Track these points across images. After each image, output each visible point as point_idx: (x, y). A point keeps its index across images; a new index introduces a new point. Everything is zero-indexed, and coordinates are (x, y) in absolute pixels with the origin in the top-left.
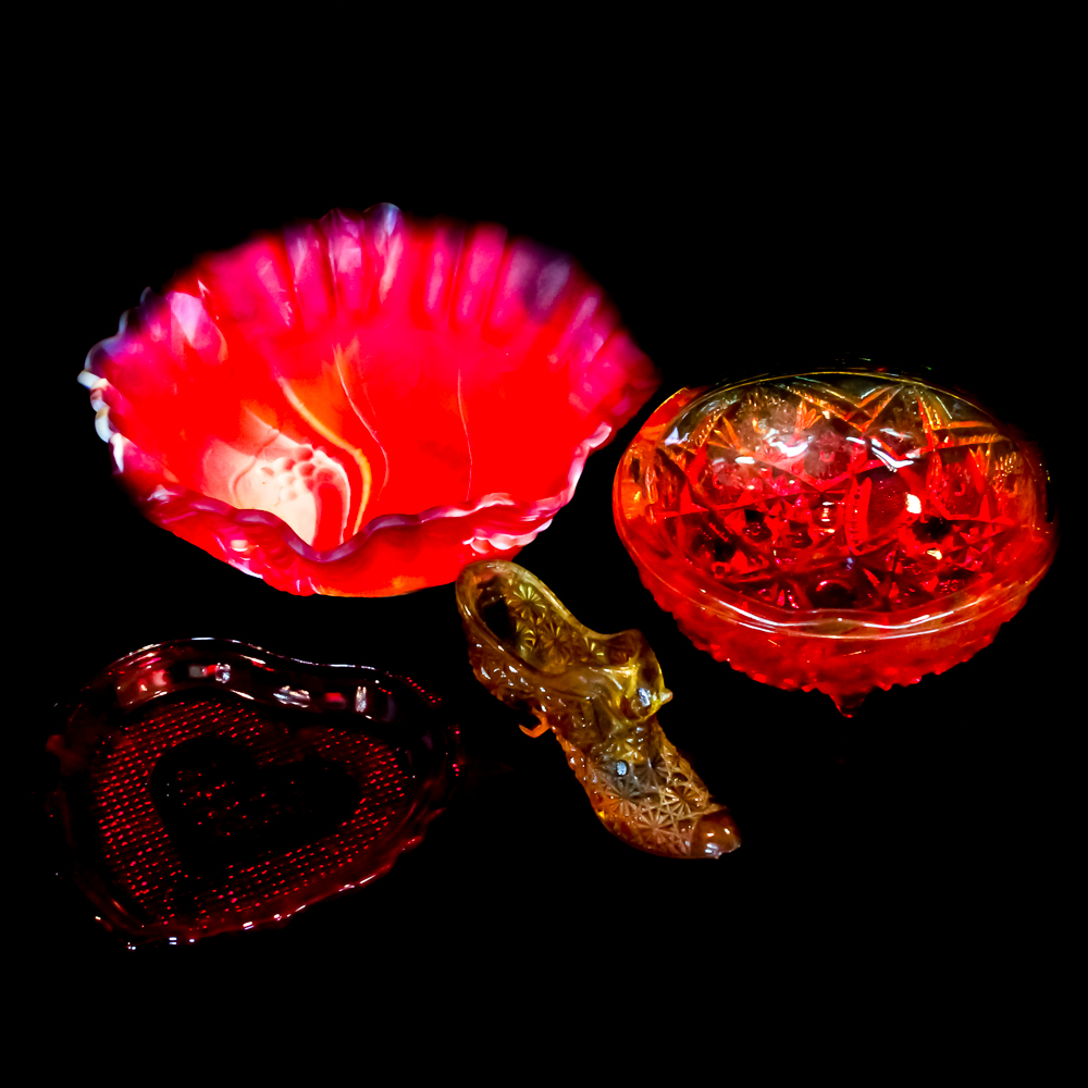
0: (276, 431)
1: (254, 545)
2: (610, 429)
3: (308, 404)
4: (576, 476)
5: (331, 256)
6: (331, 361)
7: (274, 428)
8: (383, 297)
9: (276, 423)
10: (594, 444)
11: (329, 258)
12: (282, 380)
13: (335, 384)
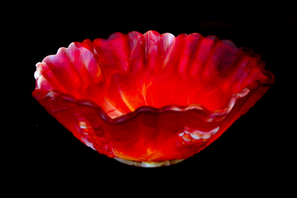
0: (115, 108)
1: (89, 126)
2: (249, 91)
3: (130, 101)
4: (232, 105)
5: (146, 48)
6: (141, 88)
7: (115, 107)
8: (164, 67)
9: (115, 105)
10: (241, 95)
11: (145, 49)
12: (121, 91)
13: (141, 97)
